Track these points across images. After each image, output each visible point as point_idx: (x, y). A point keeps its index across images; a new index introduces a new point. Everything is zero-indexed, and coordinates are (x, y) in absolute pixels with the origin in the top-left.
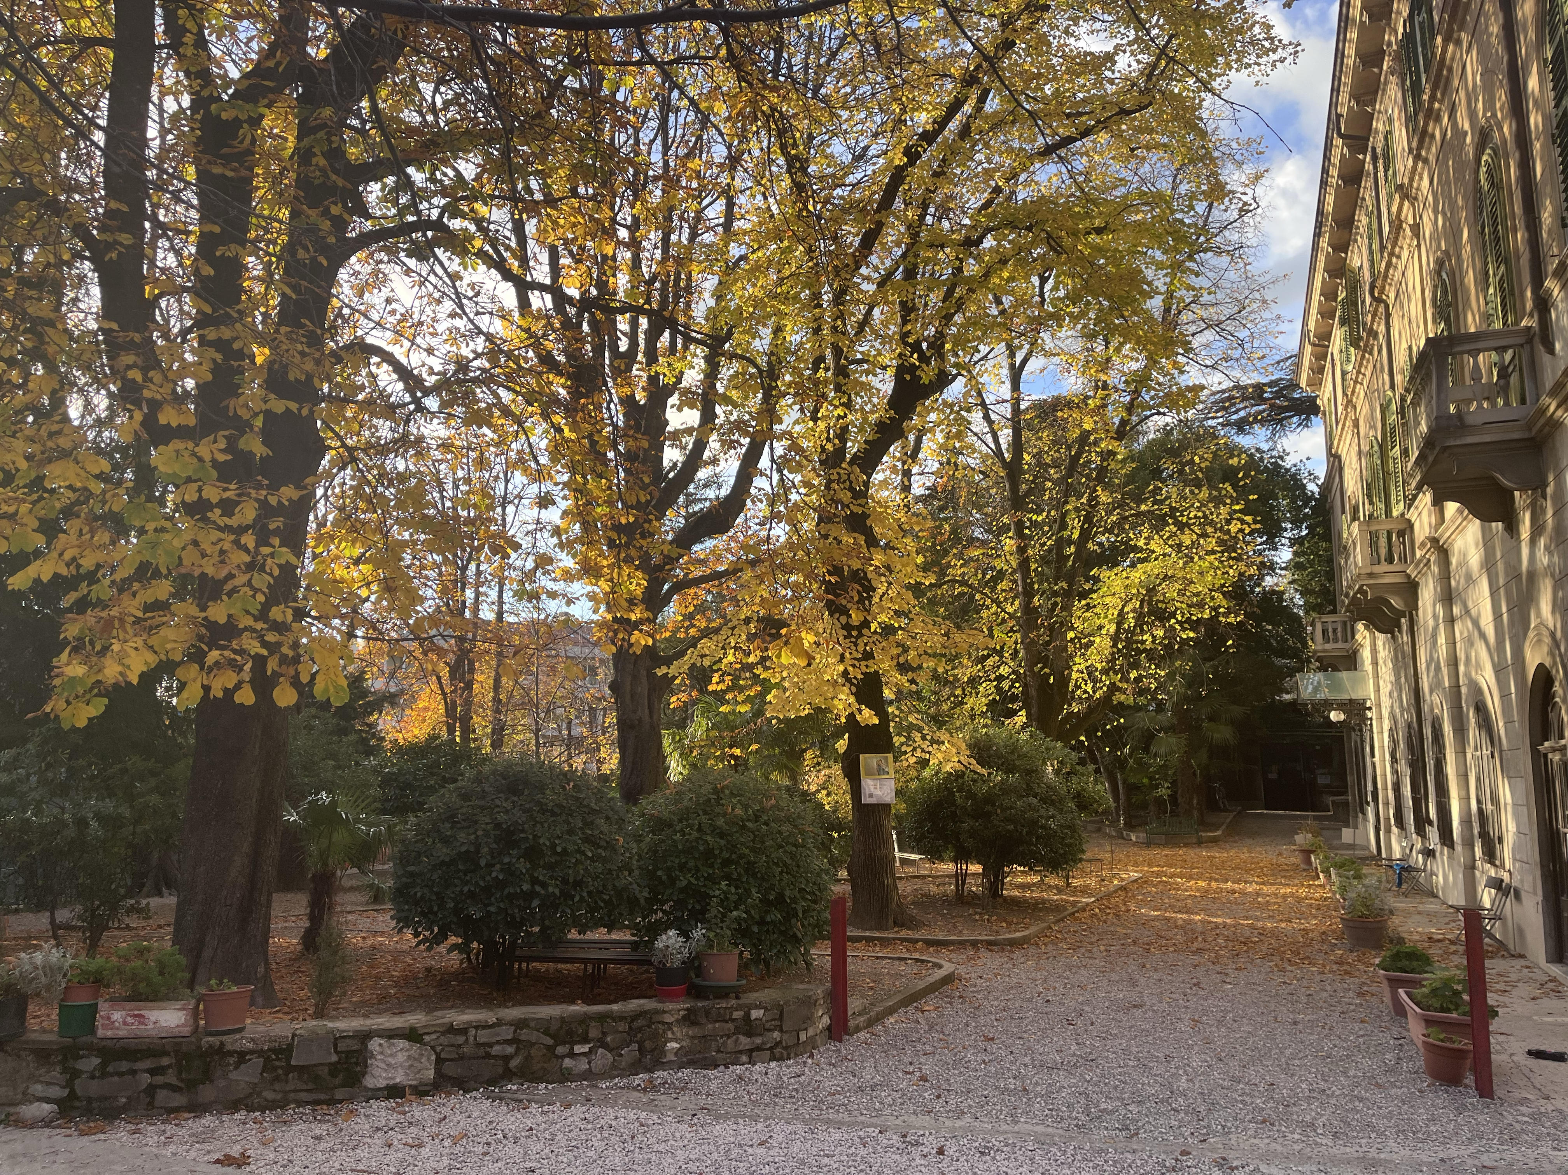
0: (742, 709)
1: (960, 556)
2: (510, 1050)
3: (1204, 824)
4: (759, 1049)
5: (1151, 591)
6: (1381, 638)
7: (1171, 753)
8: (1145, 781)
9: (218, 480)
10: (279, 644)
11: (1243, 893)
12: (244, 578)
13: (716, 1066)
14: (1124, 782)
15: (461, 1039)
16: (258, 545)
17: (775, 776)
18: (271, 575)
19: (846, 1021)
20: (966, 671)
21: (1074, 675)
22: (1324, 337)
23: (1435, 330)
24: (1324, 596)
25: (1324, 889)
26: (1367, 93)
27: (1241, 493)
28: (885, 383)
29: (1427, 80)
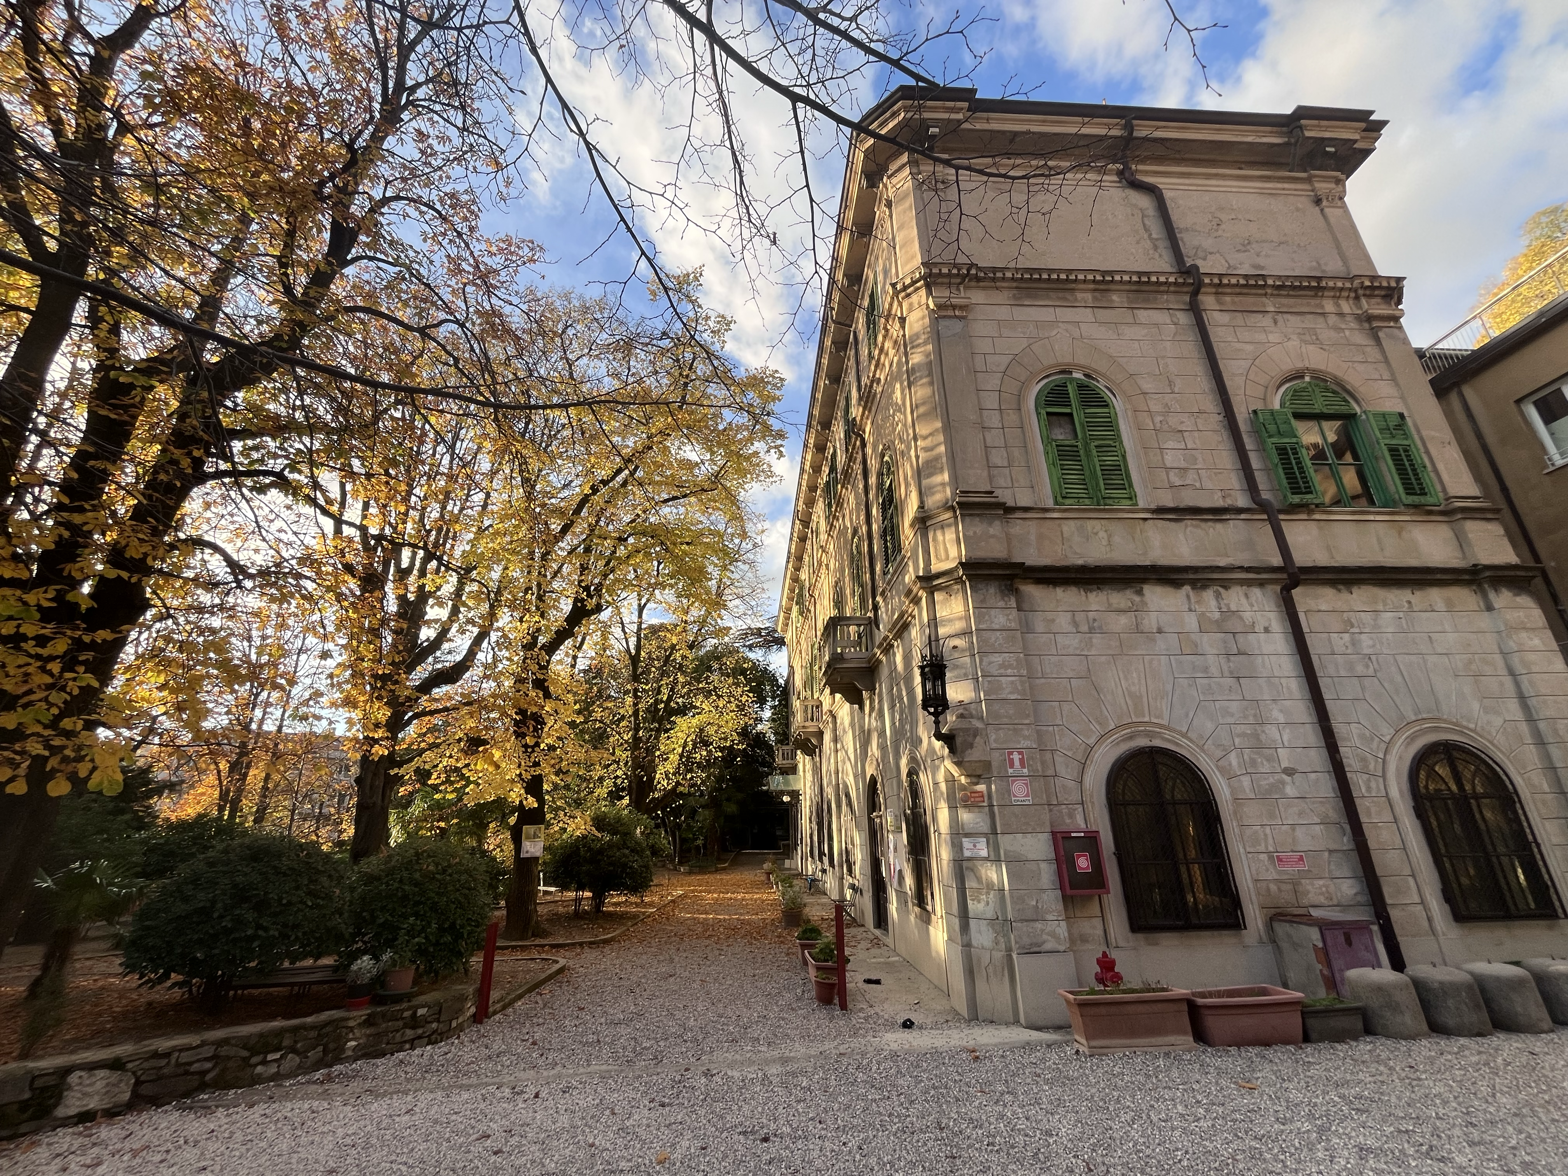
0: (450, 796)
1: (600, 706)
2: (208, 1065)
3: (720, 860)
4: (420, 1037)
5: (702, 730)
6: (807, 758)
7: (705, 820)
8: (691, 836)
9: (41, 620)
10: (63, 747)
11: (736, 900)
12: (43, 694)
13: (384, 1055)
14: (680, 837)
15: (163, 1062)
16: (63, 670)
17: (467, 839)
18: (70, 694)
19: (487, 1007)
20: (596, 774)
21: (658, 776)
22: (789, 610)
23: (834, 613)
24: (783, 736)
25: (775, 894)
26: (810, 503)
27: (749, 682)
28: (566, 606)
29: (834, 502)
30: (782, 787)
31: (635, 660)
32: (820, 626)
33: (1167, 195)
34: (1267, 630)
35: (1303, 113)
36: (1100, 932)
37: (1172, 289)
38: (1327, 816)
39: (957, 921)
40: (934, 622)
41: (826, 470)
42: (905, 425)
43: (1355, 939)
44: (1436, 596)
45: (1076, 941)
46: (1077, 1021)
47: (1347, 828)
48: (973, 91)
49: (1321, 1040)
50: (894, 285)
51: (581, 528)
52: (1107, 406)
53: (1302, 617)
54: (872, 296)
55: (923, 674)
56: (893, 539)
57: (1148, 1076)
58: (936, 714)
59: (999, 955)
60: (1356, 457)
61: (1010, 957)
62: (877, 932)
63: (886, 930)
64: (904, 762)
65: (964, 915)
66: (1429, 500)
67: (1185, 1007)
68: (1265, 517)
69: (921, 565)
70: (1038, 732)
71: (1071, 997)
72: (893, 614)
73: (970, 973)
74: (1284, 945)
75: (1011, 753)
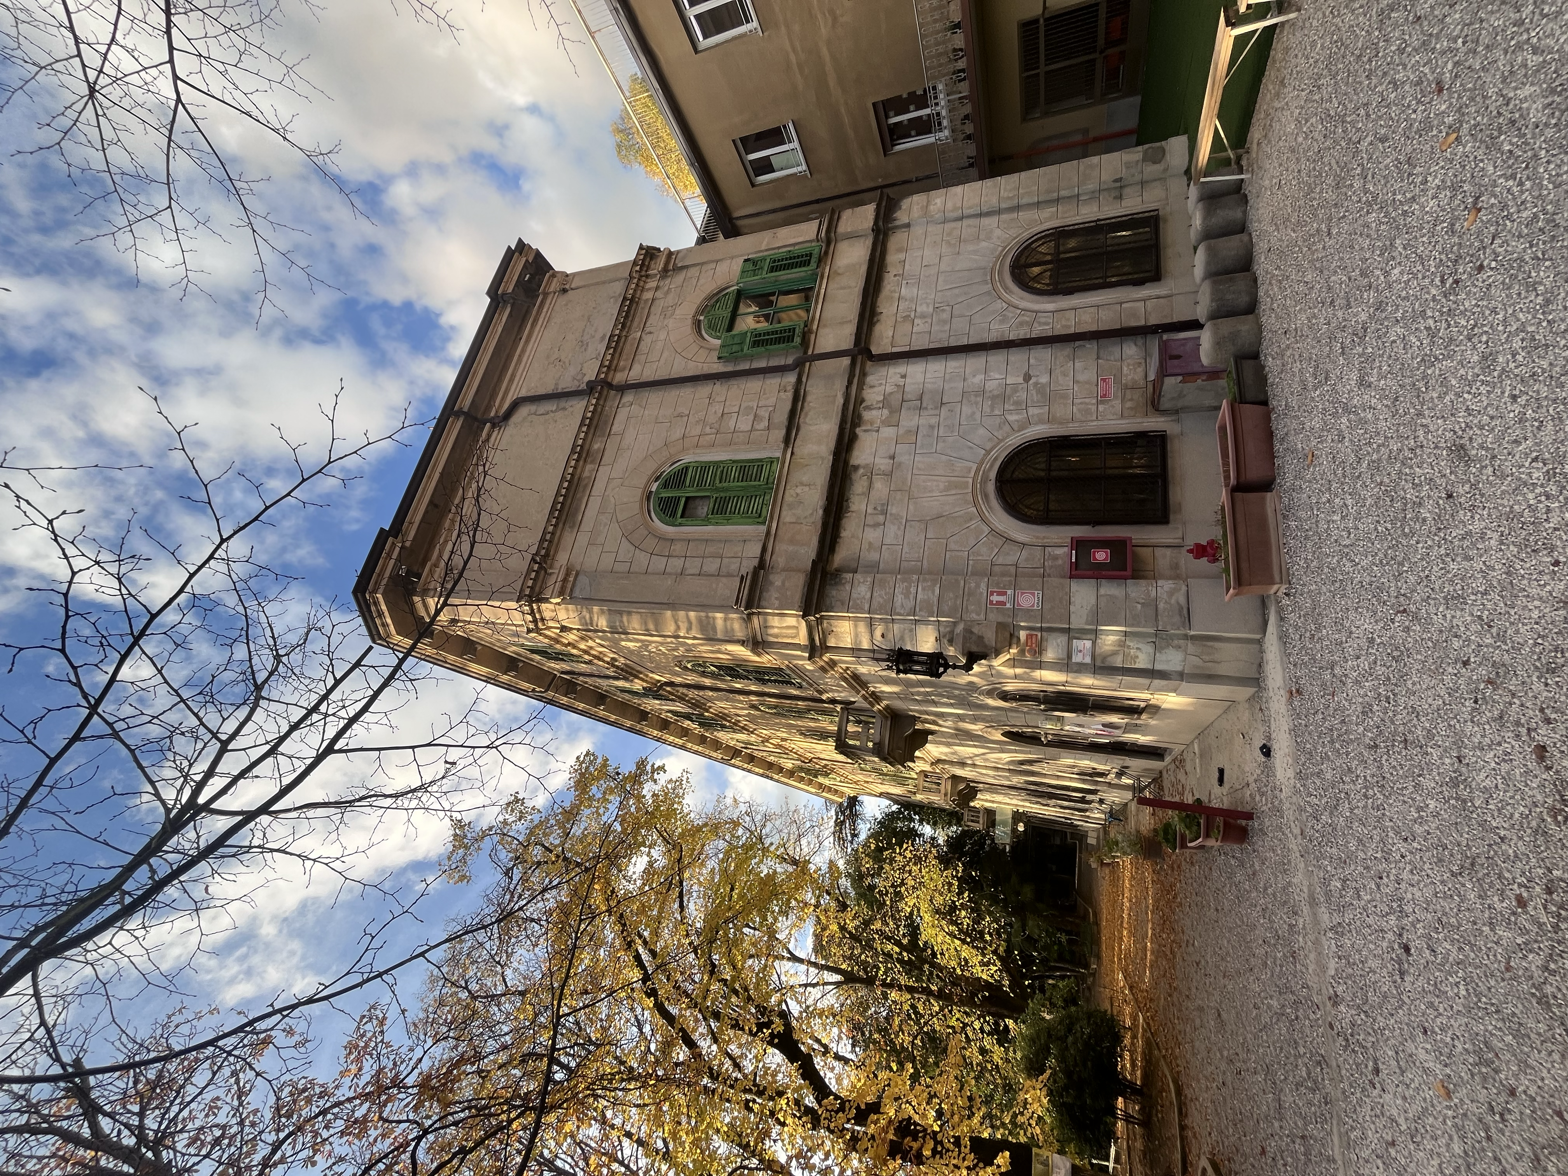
1: (897, 1036)
3: (1085, 917)
5: (938, 912)
6: (979, 796)
7: (1038, 926)
8: (1056, 948)
11: (1130, 909)
14: (1056, 961)
21: (984, 977)
23: (832, 743)
24: (953, 817)
25: (1126, 862)
26: (716, 745)
27: (890, 846)
28: (775, 1058)
29: (721, 721)
30: (1008, 830)
31: (849, 978)
32: (841, 758)
33: (523, 393)
34: (904, 376)
35: (493, 292)
36: (1168, 552)
37: (601, 402)
38: (1068, 356)
39: (1157, 682)
40: (856, 651)
41: (687, 723)
42: (662, 644)
43: (1175, 353)
44: (893, 258)
45: (1176, 574)
46: (1257, 589)
47: (1077, 343)
48: (382, 530)
49: (1266, 392)
50: (529, 631)
51: (689, 1017)
52: (687, 468)
53: (895, 350)
54: (533, 651)
55: (905, 672)
56: (768, 674)
57: (1307, 538)
58: (946, 666)
59: (1191, 648)
60: (773, 294)
61: (1193, 638)
62: (1168, 759)
63: (1165, 749)
64: (991, 702)
65: (1151, 674)
66: (816, 252)
67: (1239, 495)
68: (808, 364)
69: (799, 653)
70: (974, 574)
71: (1231, 591)
72: (842, 686)
73: (1210, 678)
74: (1180, 404)
75: (991, 602)
